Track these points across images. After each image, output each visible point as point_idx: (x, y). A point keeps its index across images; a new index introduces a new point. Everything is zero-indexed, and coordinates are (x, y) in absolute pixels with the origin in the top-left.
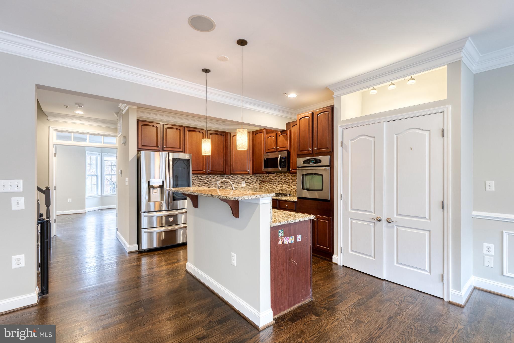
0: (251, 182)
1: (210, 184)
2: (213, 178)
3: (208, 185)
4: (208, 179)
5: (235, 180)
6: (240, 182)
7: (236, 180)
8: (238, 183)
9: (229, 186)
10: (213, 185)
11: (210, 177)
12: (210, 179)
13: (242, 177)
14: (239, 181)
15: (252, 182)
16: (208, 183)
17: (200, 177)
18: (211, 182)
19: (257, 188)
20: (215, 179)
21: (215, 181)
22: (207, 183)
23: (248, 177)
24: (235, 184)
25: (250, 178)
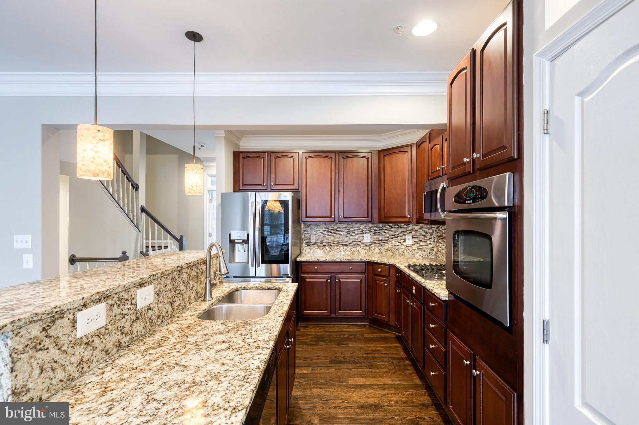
0: (423, 237)
1: (353, 238)
2: (358, 228)
3: (348, 239)
4: (348, 230)
5: (395, 233)
6: (404, 237)
7: (397, 233)
8: (401, 238)
9: (386, 242)
10: (357, 240)
11: (353, 226)
12: (352, 229)
13: (407, 227)
14: (401, 235)
15: (425, 237)
16: (349, 236)
17: (335, 227)
18: (354, 235)
19: (432, 249)
20: (361, 230)
21: (361, 233)
22: (347, 236)
23: (417, 228)
24: (396, 239)
25: (420, 231)
